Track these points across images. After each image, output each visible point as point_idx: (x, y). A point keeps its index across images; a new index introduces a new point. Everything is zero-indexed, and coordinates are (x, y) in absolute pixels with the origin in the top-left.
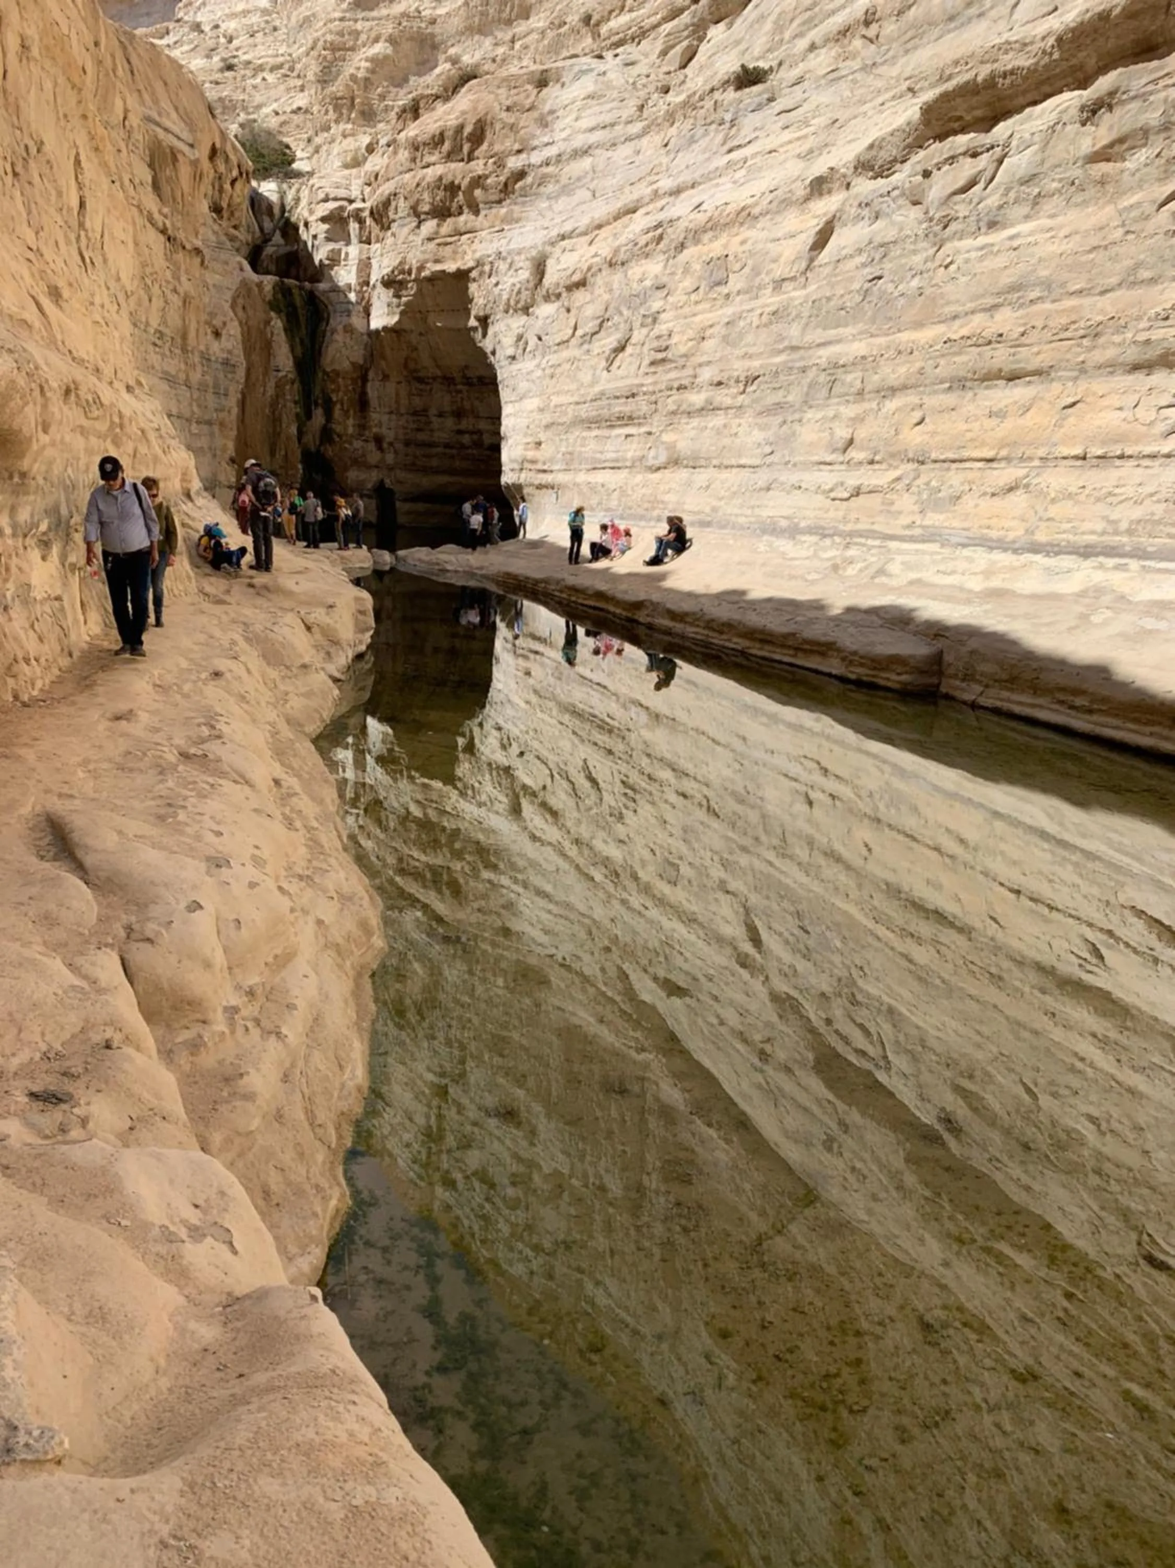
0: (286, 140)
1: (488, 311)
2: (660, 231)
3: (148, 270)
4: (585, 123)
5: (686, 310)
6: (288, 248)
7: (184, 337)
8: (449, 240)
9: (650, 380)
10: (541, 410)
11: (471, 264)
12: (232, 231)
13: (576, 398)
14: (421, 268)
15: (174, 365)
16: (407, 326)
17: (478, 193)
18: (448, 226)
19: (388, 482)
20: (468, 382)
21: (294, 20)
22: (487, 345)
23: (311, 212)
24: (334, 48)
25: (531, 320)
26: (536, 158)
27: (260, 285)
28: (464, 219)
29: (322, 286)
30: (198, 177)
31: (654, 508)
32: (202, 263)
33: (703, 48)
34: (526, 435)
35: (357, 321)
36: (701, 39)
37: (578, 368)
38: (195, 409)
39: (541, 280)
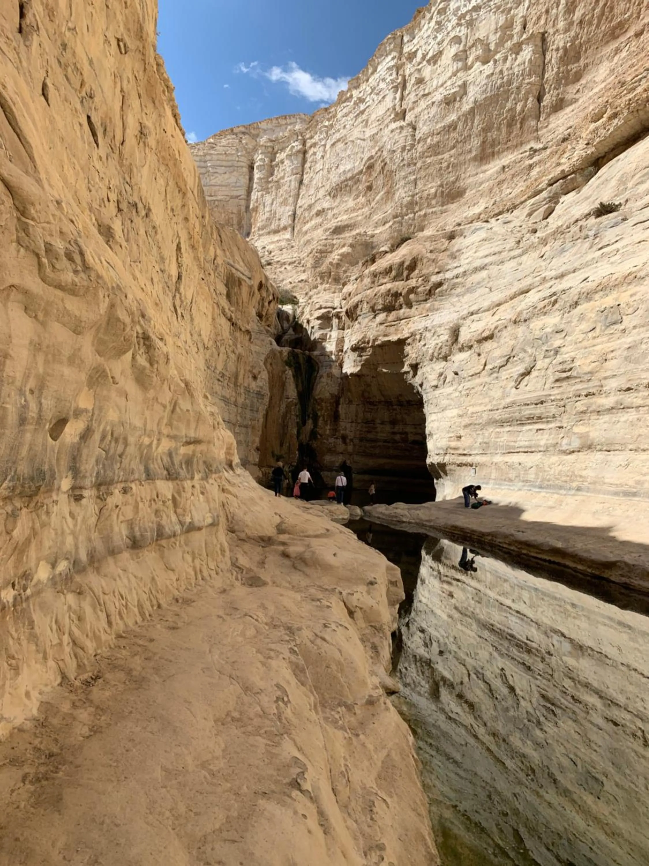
0: (294, 294)
1: (418, 361)
2: (554, 298)
3: (219, 338)
4: (481, 254)
5: (585, 343)
6: (297, 336)
7: (236, 377)
8: (393, 323)
9: (556, 391)
10: (460, 416)
11: (407, 335)
12: (267, 328)
13: (489, 407)
14: (374, 341)
15: (228, 393)
16: (364, 372)
17: (412, 296)
18: (393, 315)
19: (348, 462)
20: (400, 404)
21: (302, 242)
22: (416, 381)
23: (311, 315)
24: (321, 252)
25: (449, 364)
26: (449, 275)
27: (281, 353)
28: (404, 311)
29: (316, 353)
30: (251, 294)
31: (572, 481)
32: (250, 339)
33: (558, 207)
34: (448, 432)
35: (335, 371)
36: (557, 203)
37: (489, 389)
38: (239, 418)
39: (457, 340)
